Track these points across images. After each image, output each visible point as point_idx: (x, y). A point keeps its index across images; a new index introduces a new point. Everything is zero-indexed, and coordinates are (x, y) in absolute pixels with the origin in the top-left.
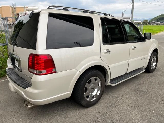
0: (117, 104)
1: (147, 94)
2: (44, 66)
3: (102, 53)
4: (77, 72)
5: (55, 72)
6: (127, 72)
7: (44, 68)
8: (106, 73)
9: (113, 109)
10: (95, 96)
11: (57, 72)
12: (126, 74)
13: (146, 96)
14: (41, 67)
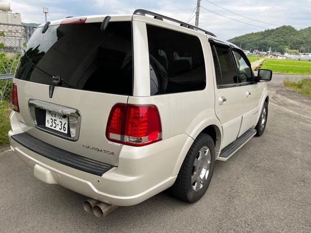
0: (236, 192)
1: (272, 172)
2: (146, 128)
3: (217, 104)
4: (188, 139)
5: (161, 139)
6: (238, 135)
7: (146, 131)
8: (217, 138)
9: (236, 202)
10: (202, 182)
11: (163, 139)
12: (237, 139)
13: (273, 175)
14: (141, 130)
